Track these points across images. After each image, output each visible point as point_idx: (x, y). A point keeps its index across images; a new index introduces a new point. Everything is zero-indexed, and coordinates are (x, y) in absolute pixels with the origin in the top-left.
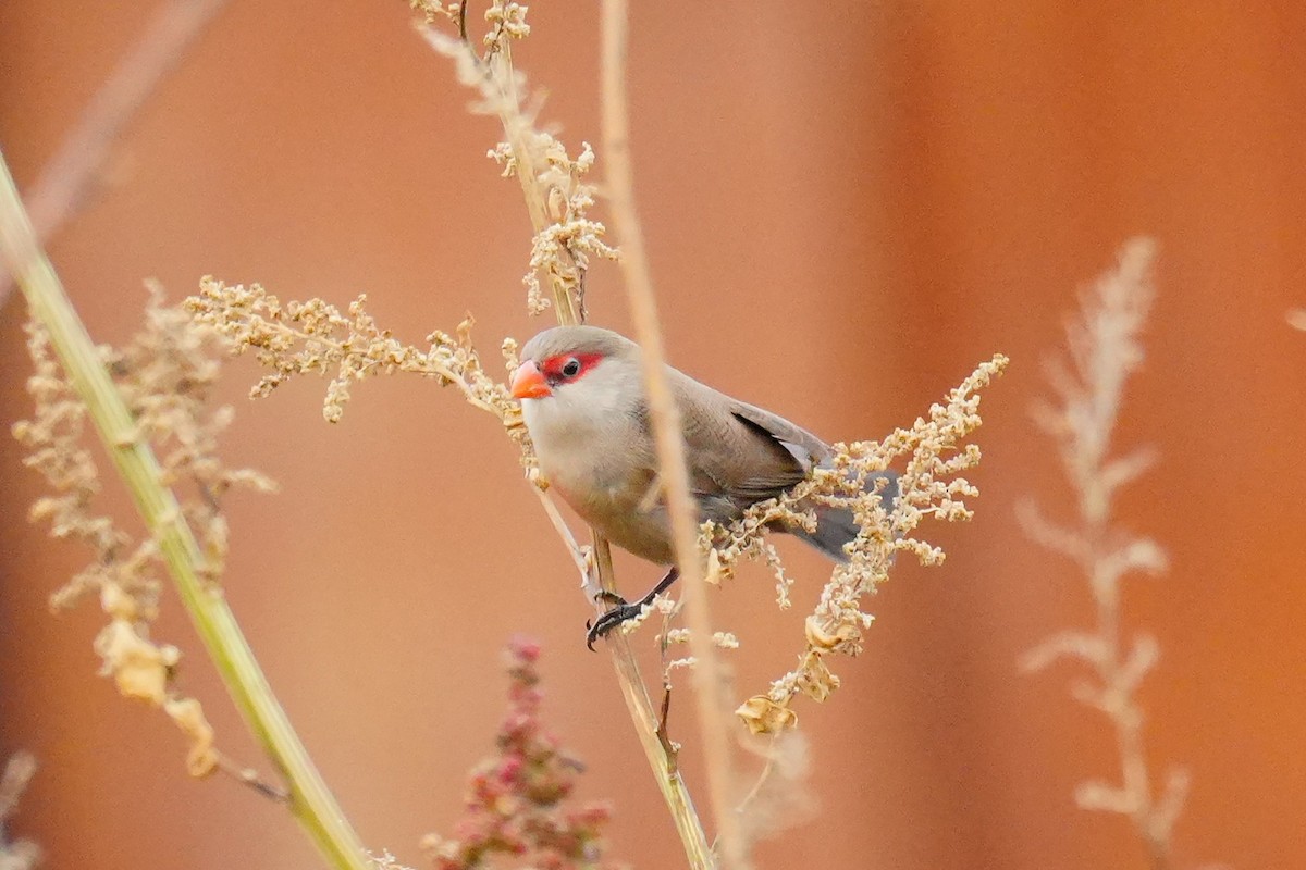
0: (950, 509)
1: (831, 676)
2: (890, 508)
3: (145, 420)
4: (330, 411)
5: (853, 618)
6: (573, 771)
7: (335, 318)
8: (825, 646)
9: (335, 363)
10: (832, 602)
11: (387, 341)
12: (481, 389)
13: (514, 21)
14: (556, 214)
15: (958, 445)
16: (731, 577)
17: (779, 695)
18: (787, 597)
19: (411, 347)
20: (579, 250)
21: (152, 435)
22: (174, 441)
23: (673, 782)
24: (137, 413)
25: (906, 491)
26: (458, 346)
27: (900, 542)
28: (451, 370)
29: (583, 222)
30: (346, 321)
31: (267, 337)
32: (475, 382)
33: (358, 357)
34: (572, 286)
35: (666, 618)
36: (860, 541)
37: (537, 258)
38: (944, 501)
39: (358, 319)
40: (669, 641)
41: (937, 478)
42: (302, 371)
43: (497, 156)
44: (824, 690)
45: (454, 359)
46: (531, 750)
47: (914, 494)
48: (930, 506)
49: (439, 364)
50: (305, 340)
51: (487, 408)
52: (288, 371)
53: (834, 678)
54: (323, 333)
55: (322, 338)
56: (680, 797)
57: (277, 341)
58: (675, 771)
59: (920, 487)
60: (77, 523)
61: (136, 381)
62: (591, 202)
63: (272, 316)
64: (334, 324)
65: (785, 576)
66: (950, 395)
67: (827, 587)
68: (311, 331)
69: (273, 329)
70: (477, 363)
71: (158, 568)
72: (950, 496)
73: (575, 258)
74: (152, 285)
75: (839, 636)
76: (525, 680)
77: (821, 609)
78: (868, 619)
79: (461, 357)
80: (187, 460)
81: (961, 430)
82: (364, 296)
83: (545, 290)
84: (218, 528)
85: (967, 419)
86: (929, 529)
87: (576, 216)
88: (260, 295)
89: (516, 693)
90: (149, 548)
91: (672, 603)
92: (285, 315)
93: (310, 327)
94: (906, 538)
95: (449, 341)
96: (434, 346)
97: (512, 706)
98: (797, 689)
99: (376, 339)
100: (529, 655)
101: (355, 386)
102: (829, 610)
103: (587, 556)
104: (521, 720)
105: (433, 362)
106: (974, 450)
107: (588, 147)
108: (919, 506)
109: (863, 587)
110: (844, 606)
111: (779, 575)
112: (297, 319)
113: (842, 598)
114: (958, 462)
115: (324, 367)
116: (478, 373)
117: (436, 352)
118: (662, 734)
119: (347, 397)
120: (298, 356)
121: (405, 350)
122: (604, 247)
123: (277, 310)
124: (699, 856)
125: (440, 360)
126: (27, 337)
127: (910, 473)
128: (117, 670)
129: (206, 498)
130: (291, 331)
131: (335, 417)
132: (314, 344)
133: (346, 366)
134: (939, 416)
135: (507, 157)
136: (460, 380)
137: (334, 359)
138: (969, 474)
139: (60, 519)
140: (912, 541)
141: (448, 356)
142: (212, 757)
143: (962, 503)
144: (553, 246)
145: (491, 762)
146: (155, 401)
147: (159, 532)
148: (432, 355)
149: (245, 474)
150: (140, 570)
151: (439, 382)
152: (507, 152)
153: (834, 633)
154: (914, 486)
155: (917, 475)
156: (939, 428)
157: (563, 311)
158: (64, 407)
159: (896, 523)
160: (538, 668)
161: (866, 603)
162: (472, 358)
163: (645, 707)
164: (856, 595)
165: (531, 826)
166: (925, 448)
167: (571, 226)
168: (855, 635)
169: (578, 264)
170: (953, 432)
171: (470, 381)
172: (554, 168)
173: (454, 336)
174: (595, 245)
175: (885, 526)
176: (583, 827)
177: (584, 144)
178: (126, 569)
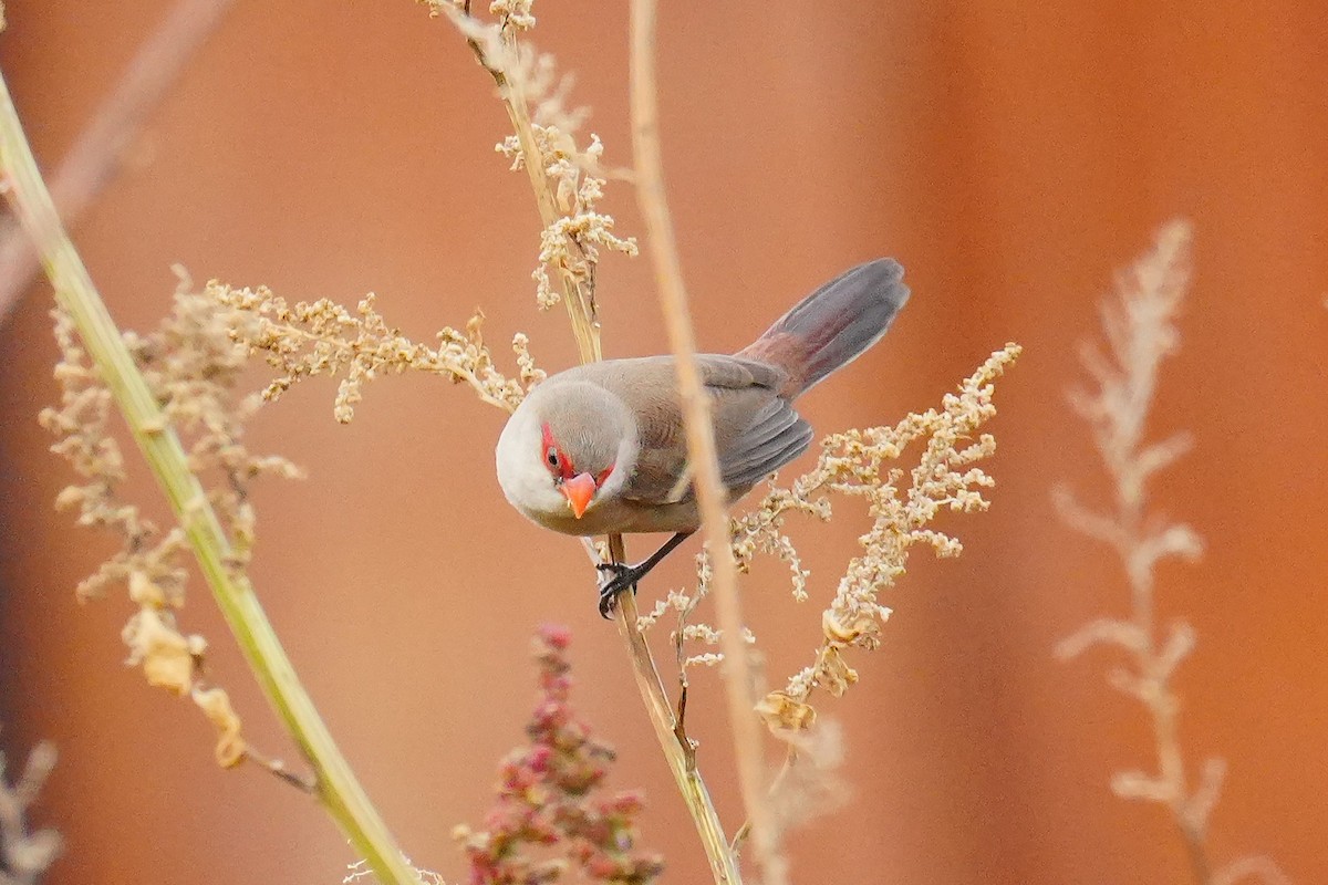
0: (965, 500)
1: (850, 671)
2: (904, 499)
3: (172, 407)
4: (342, 411)
5: (871, 611)
6: (603, 759)
7: (344, 317)
8: (842, 640)
9: (344, 363)
10: (848, 596)
11: (397, 339)
12: (492, 385)
13: (518, 13)
14: (565, 206)
15: (973, 435)
16: (746, 572)
17: (797, 690)
18: (803, 589)
19: (421, 345)
20: (589, 242)
21: (179, 422)
22: (202, 428)
23: (691, 779)
24: (164, 401)
25: (920, 483)
26: (469, 342)
27: (916, 534)
28: (462, 367)
29: (592, 216)
30: (355, 320)
31: (275, 340)
32: (486, 378)
33: (368, 356)
34: (583, 279)
35: (680, 614)
36: (876, 533)
37: (545, 252)
38: (960, 491)
39: (367, 318)
40: (685, 638)
41: (952, 469)
42: (312, 372)
43: (505, 150)
44: (843, 685)
45: (464, 356)
46: (561, 739)
47: (930, 485)
48: (945, 498)
49: (450, 361)
50: (315, 342)
51: (499, 405)
52: (297, 373)
53: (852, 672)
54: (332, 334)
55: (331, 339)
56: (698, 795)
57: (286, 343)
58: (693, 769)
59: (935, 479)
60: (103, 511)
61: (163, 368)
62: (599, 194)
63: (280, 318)
64: (342, 324)
65: (802, 567)
66: (962, 385)
67: (843, 581)
68: (320, 333)
69: (281, 331)
70: (488, 360)
71: (186, 557)
72: (965, 487)
73: (584, 252)
74: (179, 270)
75: (856, 629)
76: (554, 668)
77: (837, 603)
78: (886, 613)
79: (472, 354)
80: (215, 448)
81: (976, 420)
82: (372, 295)
83: (555, 284)
84: (246, 515)
85: (981, 408)
86: (945, 520)
87: (585, 209)
88: (267, 297)
89: (547, 682)
90: (176, 536)
91: (687, 599)
92: (293, 317)
93: (319, 329)
94: (922, 530)
95: (459, 337)
96: (444, 343)
97: (541, 694)
98: (815, 684)
99: (386, 338)
100: (558, 642)
101: (366, 386)
102: (846, 604)
103: (602, 552)
104: (551, 709)
105: (444, 360)
106: (989, 440)
107: (597, 139)
108: (935, 498)
109: (880, 580)
110: (861, 600)
111: (795, 567)
112: (305, 320)
113: (859, 591)
114: (973, 453)
115: (334, 367)
116: (489, 369)
117: (447, 349)
118: (679, 731)
119: (359, 397)
120: (308, 357)
121: (416, 348)
122: (614, 239)
123: (285, 312)
124: (718, 855)
125: (452, 357)
126: (53, 323)
127: (924, 465)
128: (143, 659)
129: (234, 484)
130: (299, 333)
131: (347, 418)
132: (324, 346)
133: (356, 366)
134: (951, 406)
135: (515, 151)
136: (471, 377)
137: (344, 360)
138: (983, 464)
139: (86, 506)
140: (929, 533)
141: (459, 353)
142: (239, 747)
143: (978, 494)
144: (562, 240)
145: (522, 751)
146: (182, 388)
147: (186, 520)
148: (442, 353)
149: (274, 461)
150: (167, 558)
151: (451, 379)
152: (516, 145)
153: (852, 626)
154: (929, 478)
155: (932, 466)
156: (953, 417)
157: (573, 307)
158: (90, 393)
159: (911, 515)
160: (567, 656)
161: (883, 596)
162: (483, 354)
163: (663, 705)
164: (873, 588)
165: (561, 816)
166: (940, 438)
167: (580, 219)
168: (873, 629)
169: (588, 257)
170: (968, 422)
171: (482, 377)
172: (562, 161)
173: (463, 332)
174: (605, 238)
175: (900, 518)
176: (614, 815)
177: (593, 135)
178: (152, 558)
